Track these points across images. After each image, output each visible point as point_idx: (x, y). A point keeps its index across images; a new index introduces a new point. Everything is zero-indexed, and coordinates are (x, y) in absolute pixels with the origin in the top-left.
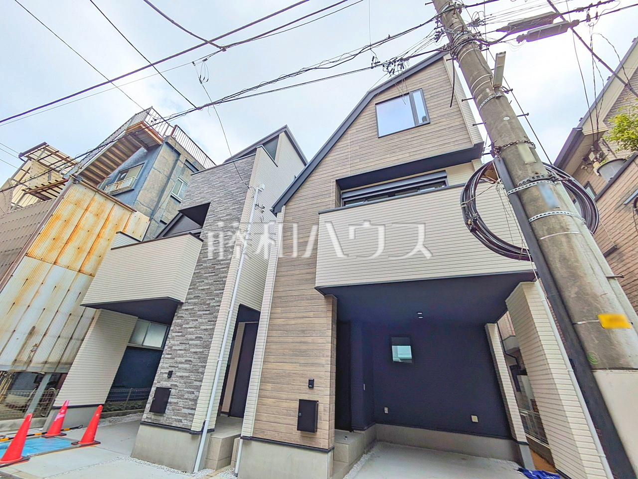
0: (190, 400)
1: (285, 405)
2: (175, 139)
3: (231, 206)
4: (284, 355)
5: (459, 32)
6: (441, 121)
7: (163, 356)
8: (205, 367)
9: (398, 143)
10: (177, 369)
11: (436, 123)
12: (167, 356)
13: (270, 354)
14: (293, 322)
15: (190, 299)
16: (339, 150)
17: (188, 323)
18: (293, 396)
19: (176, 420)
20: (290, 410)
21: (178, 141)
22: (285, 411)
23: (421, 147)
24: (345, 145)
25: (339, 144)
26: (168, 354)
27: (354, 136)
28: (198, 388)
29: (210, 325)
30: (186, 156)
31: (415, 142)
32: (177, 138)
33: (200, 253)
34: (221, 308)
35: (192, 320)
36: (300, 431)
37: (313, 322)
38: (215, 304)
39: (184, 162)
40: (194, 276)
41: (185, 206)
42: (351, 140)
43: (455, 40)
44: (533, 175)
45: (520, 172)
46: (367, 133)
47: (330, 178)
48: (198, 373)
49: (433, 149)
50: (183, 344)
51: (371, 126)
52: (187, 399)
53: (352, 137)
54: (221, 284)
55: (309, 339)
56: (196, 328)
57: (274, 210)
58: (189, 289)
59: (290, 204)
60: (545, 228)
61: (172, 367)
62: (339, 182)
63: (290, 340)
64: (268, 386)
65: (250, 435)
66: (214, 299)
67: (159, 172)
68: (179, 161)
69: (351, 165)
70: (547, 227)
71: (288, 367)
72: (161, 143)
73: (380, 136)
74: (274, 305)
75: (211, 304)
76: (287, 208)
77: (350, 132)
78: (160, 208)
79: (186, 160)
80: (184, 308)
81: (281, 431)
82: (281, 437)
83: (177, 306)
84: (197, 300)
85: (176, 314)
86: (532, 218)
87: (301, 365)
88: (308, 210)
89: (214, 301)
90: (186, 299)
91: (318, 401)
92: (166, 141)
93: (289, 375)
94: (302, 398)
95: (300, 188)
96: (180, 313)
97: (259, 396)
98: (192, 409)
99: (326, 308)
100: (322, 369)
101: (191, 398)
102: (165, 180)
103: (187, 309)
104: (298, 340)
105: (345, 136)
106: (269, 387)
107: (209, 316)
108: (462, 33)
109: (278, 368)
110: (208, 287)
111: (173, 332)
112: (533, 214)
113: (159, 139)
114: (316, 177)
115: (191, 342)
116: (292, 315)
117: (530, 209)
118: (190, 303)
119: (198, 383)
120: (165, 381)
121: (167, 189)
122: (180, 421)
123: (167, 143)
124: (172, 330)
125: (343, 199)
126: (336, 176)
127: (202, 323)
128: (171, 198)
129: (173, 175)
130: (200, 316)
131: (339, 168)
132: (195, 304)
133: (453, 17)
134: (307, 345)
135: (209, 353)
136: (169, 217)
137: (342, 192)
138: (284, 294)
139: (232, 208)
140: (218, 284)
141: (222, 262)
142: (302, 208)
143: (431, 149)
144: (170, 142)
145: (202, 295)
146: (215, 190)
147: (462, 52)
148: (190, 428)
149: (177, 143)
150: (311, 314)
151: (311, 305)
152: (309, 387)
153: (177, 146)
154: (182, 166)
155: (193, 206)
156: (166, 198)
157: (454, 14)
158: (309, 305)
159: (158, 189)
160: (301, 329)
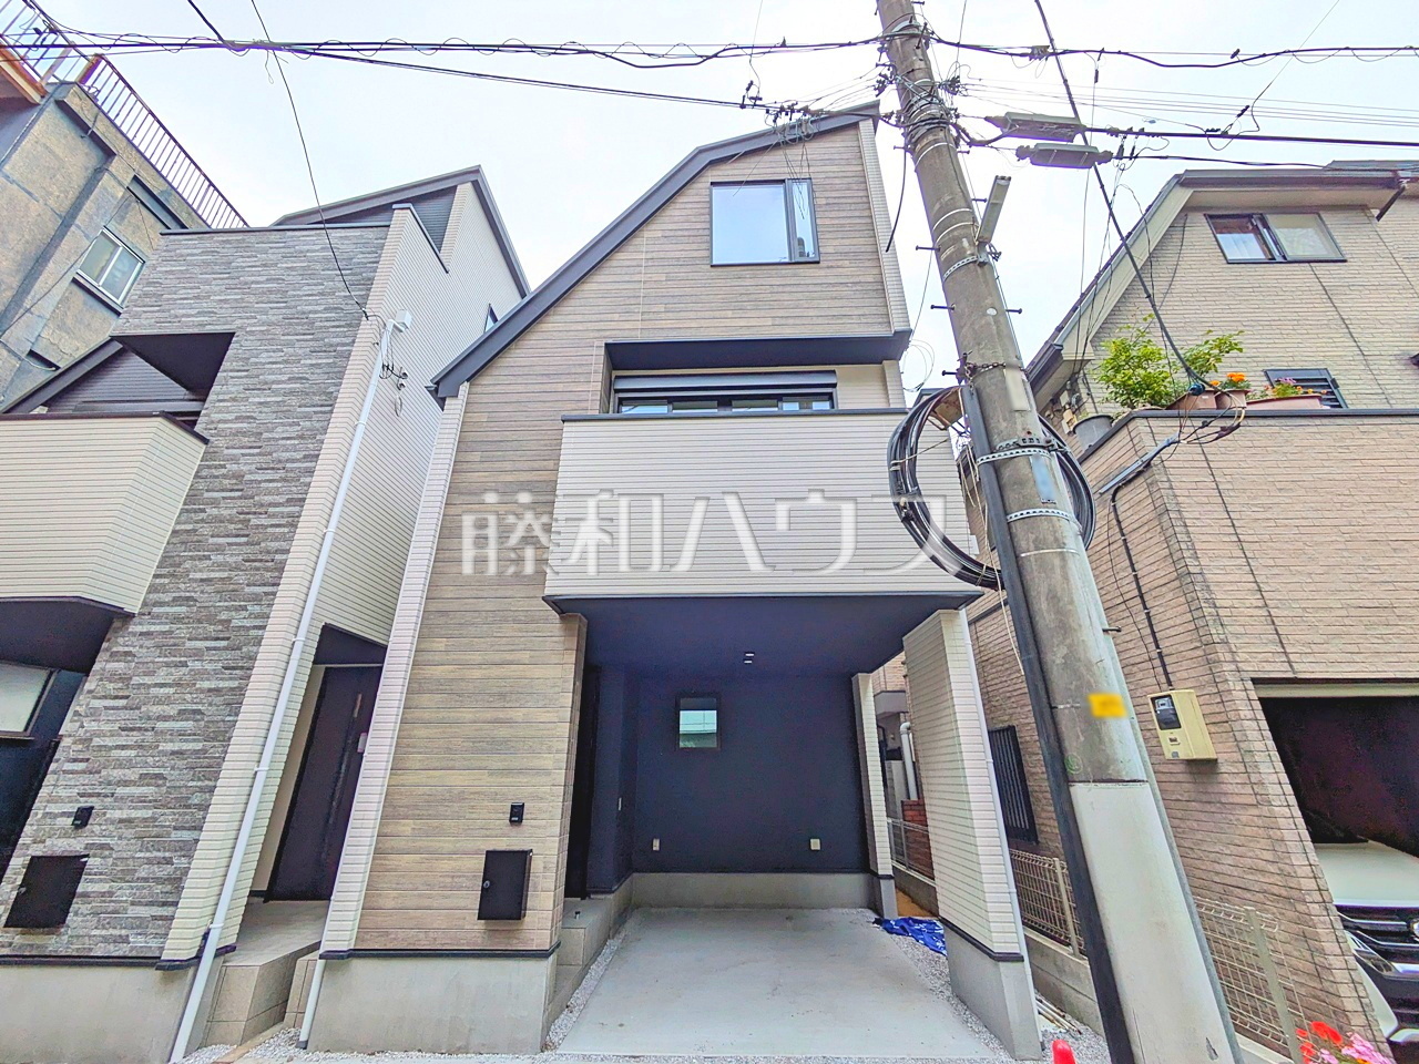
0: (158, 880)
1: (446, 865)
2: (93, 99)
3: (307, 356)
4: (449, 750)
5: (923, 94)
6: (840, 263)
7: (53, 766)
8: (212, 790)
9: (752, 290)
10: (109, 799)
11: (832, 267)
12: (68, 766)
13: (410, 749)
14: (477, 673)
15: (161, 604)
16: (618, 271)
17: (151, 673)
18: (470, 845)
19: (105, 939)
20: (460, 877)
21: (105, 108)
22: (450, 880)
23: (797, 312)
24: (635, 263)
25: (619, 256)
26: (75, 760)
27: (657, 248)
28: (188, 849)
29: (231, 679)
30: (136, 166)
31: (786, 297)
32: (101, 98)
33: (196, 476)
34: (266, 634)
35: (167, 665)
36: (483, 921)
37: (528, 674)
38: (247, 623)
39: (126, 185)
40: (174, 540)
41: (137, 326)
42: (649, 256)
43: (915, 108)
44: (1023, 435)
45: (1004, 424)
46: (688, 247)
47: (592, 335)
48: (188, 807)
49: (820, 321)
50: (132, 729)
51: (695, 233)
52: (146, 880)
53: (651, 248)
54: (267, 569)
55: (518, 714)
56: (178, 685)
57: (436, 390)
58: (156, 576)
59: (485, 380)
60: (1032, 537)
61: (91, 795)
62: (611, 349)
63: (467, 715)
64: (404, 825)
65: (349, 944)
66: (244, 608)
67: (29, 193)
68: (106, 176)
69: (645, 317)
70: (1034, 536)
71: (457, 779)
72: (36, 97)
73: (714, 263)
74: (426, 632)
75: (235, 623)
76: (474, 390)
77: (649, 233)
78: (28, 310)
79: (135, 179)
80: (134, 628)
81: (435, 926)
82: (435, 939)
83: (111, 623)
84: (184, 609)
85: (105, 645)
86: (1013, 515)
87: (492, 772)
88: (529, 405)
89: (245, 614)
90: (145, 604)
91: (531, 851)
92: (58, 96)
93: (461, 798)
94: (491, 849)
95: (513, 346)
96: (119, 642)
97: (378, 851)
98: (164, 904)
99: (564, 642)
100: (543, 779)
101: (159, 875)
102: (52, 226)
103: (148, 634)
104: (489, 715)
105: (636, 241)
106: (406, 827)
107: (229, 655)
108: (929, 99)
109: (431, 782)
110: (225, 575)
111: (95, 698)
112: (1015, 509)
113: (31, 82)
114: (554, 325)
115: (160, 725)
116: (477, 657)
117: (1011, 496)
118: (158, 616)
119: (186, 835)
120: (66, 835)
121: (58, 255)
122: (125, 940)
123: (62, 106)
124: (90, 692)
125: (617, 391)
126: (608, 333)
127: (203, 674)
128: (75, 288)
129: (82, 213)
130: (197, 654)
131: (616, 317)
132: (177, 619)
133: (916, 55)
134: (511, 727)
135: (226, 752)
136: (69, 348)
137: (615, 373)
138: (455, 605)
139: (309, 362)
140: (258, 569)
141: (271, 510)
142: (515, 398)
143: (816, 321)
144: (74, 102)
145: (206, 596)
146: (252, 299)
147: (925, 141)
148: (157, 955)
149: (101, 116)
150: (525, 656)
151: (524, 634)
152: (511, 821)
153: (98, 124)
154: (120, 193)
155: (168, 332)
156: (53, 282)
157: (918, 48)
158: (520, 634)
159: (20, 247)
160: (495, 690)
